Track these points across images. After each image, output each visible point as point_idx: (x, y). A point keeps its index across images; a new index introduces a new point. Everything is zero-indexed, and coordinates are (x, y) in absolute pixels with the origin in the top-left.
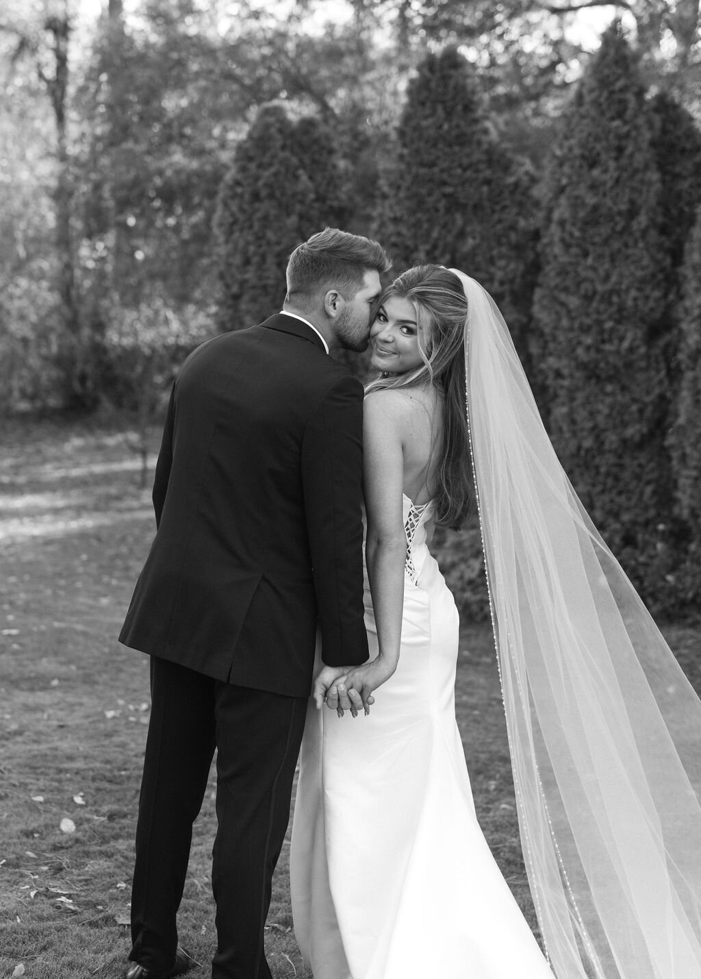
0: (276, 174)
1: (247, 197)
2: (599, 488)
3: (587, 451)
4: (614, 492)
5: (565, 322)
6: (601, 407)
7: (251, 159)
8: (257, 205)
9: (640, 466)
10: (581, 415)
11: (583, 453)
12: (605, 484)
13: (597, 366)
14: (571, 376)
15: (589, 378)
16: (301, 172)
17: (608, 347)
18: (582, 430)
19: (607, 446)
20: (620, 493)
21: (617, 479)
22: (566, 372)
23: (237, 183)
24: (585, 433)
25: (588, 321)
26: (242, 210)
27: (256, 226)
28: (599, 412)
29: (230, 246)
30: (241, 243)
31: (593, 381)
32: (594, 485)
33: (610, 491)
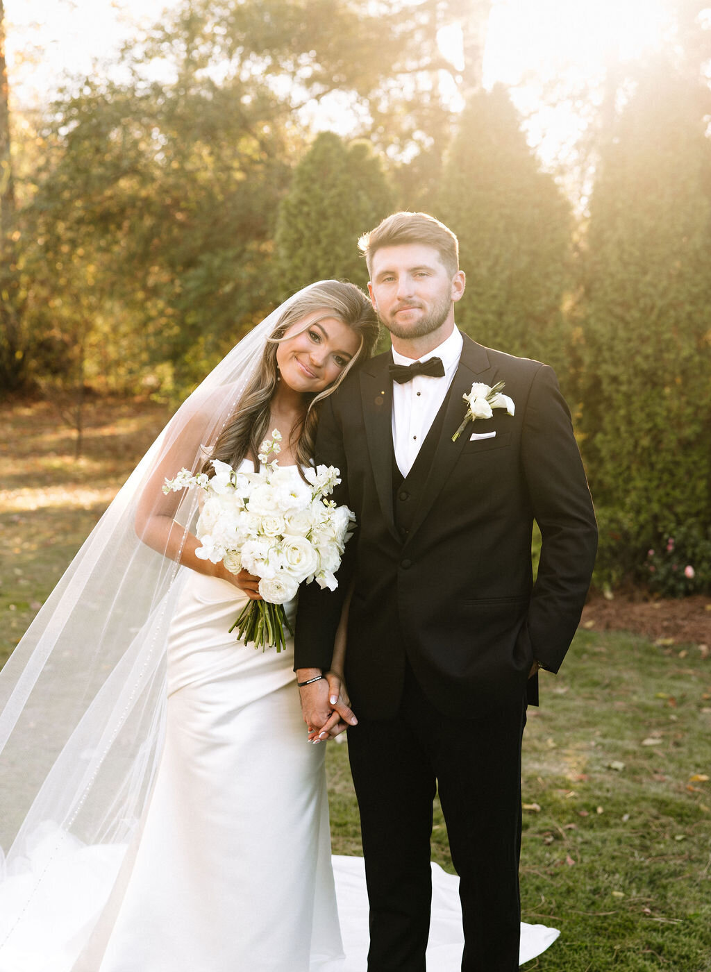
0: (340, 195)
1: (313, 215)
2: (655, 483)
3: (644, 449)
4: (669, 486)
5: (622, 333)
6: (658, 409)
7: (313, 181)
8: (324, 223)
9: (694, 463)
10: (639, 417)
11: (639, 450)
12: (660, 479)
13: (654, 374)
14: (630, 382)
15: (645, 384)
16: (361, 193)
17: (666, 356)
18: (639, 430)
19: (663, 446)
20: (674, 488)
21: (672, 474)
22: (624, 378)
23: (302, 202)
24: (642, 434)
25: (647, 333)
26: (307, 227)
27: (325, 242)
28: (656, 414)
29: (297, 261)
30: (309, 258)
31: (649, 386)
32: (650, 480)
33: (666, 485)
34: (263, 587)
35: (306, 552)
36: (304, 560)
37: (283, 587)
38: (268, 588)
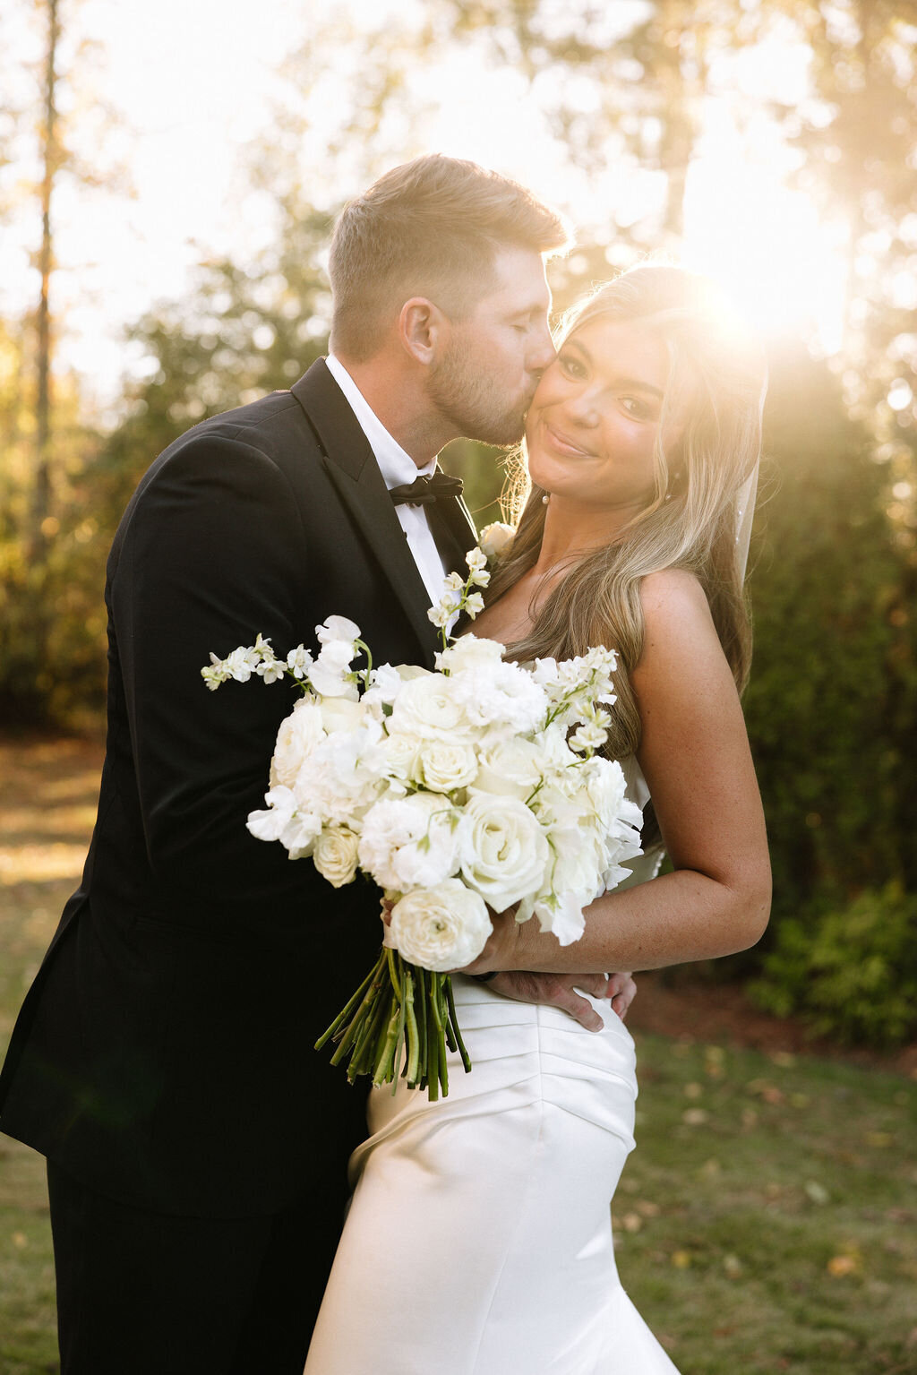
34: (401, 921)
35: (522, 838)
36: (514, 855)
37: (452, 928)
38: (412, 926)
